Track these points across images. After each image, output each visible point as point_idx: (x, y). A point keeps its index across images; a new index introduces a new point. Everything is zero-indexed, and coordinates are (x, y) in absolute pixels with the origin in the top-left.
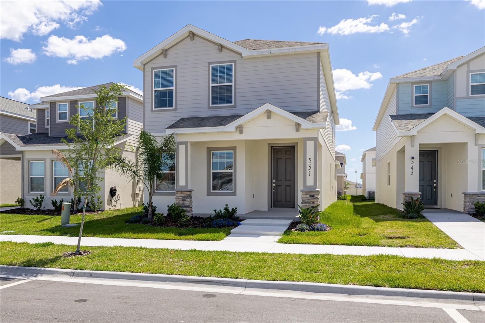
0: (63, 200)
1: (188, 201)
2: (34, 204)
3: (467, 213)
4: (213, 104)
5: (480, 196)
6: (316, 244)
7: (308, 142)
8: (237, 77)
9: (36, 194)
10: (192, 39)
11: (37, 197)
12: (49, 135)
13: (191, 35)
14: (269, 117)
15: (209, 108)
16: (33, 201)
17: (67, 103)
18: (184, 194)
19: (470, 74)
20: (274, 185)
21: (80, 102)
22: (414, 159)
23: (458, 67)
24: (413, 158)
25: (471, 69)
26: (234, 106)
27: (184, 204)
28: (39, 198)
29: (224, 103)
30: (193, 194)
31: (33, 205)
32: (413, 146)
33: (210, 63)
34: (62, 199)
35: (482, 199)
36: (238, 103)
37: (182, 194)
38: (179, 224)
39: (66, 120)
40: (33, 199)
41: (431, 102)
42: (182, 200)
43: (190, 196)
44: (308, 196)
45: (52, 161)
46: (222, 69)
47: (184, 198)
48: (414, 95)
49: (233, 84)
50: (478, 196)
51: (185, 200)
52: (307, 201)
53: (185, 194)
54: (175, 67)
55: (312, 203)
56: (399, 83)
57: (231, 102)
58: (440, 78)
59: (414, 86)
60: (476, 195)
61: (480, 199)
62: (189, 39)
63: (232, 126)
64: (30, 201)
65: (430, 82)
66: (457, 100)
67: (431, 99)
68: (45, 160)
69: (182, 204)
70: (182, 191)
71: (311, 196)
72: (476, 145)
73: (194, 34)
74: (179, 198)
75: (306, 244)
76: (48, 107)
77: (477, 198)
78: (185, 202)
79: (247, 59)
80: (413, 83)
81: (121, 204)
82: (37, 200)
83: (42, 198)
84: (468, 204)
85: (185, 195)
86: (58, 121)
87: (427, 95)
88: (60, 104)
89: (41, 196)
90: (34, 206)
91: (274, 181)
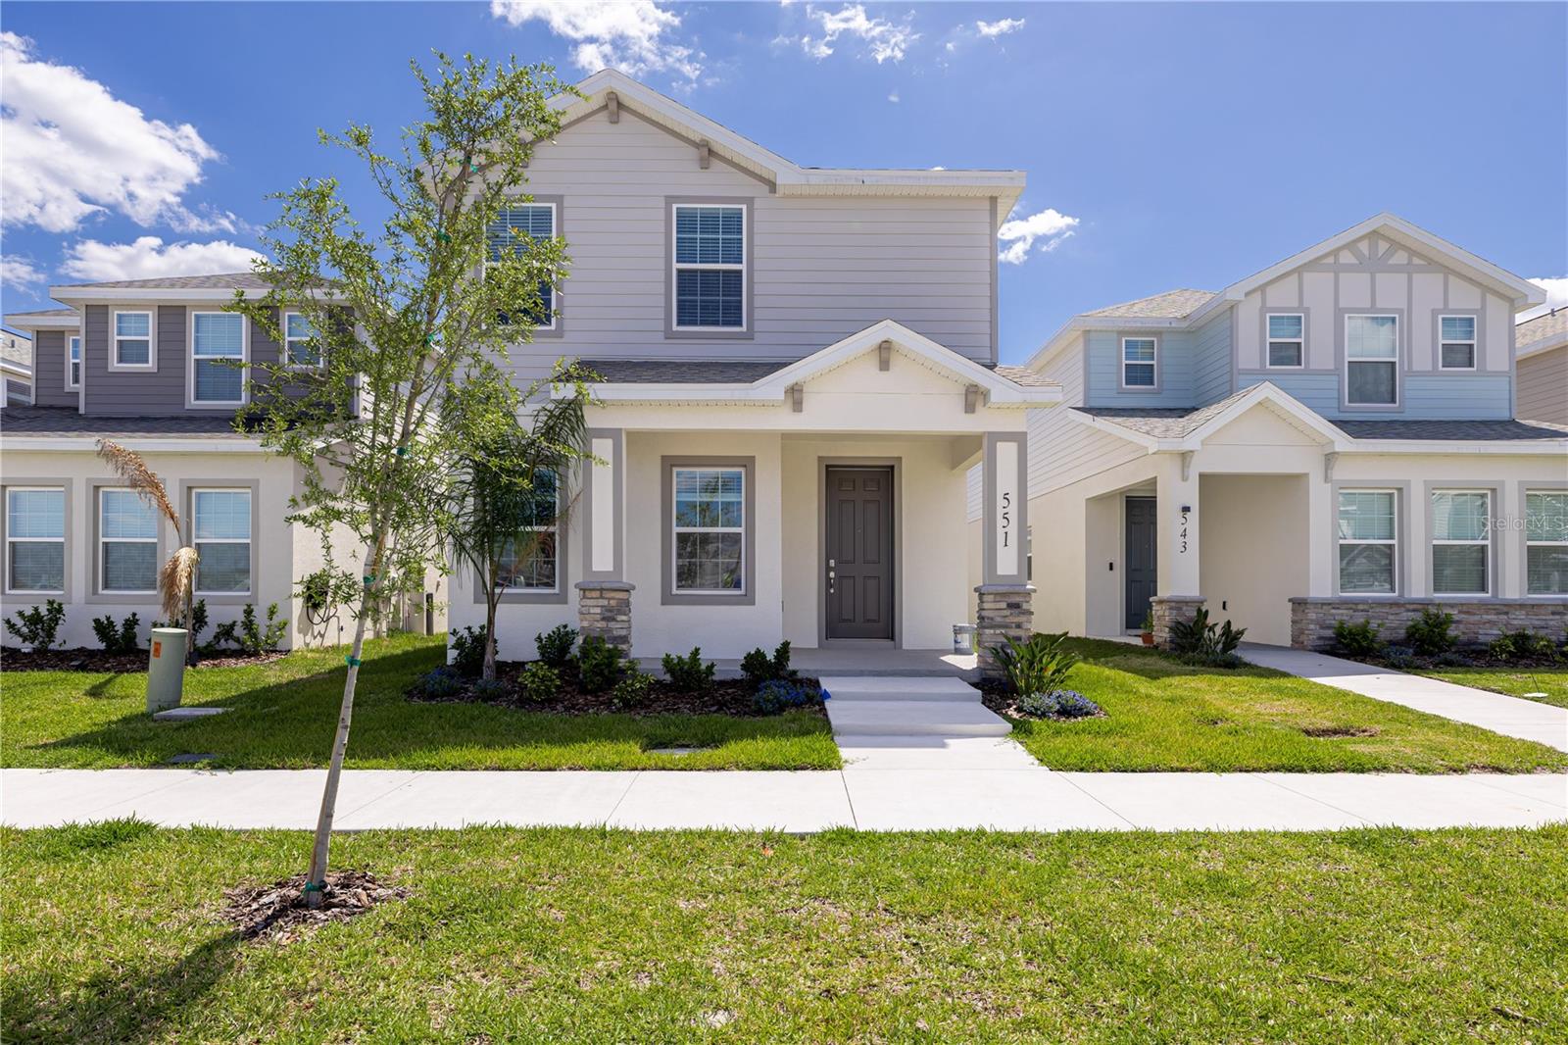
0: (137, 617)
1: (623, 621)
2: (25, 630)
3: (1310, 650)
4: (680, 323)
5: (1338, 608)
6: (1183, 770)
7: (999, 445)
8: (756, 249)
9: (35, 599)
10: (615, 120)
11: (36, 609)
12: (82, 411)
13: (613, 106)
14: (884, 365)
15: (670, 335)
16: (20, 623)
17: (150, 313)
18: (609, 599)
19: (1268, 315)
20: (832, 574)
21: (193, 313)
22: (1189, 511)
23: (1247, 294)
24: (1186, 509)
25: (1269, 304)
26: (749, 336)
27: (610, 630)
28: (43, 610)
29: (716, 323)
30: (634, 598)
31: (21, 636)
32: (1185, 479)
33: (670, 200)
34: (134, 615)
35: (1342, 615)
36: (758, 326)
37: (602, 597)
38: (616, 701)
39: (145, 365)
40: (21, 614)
41: (1161, 382)
42: (603, 619)
43: (624, 607)
44: (1004, 605)
45: (97, 488)
46: (710, 221)
47: (611, 611)
48: (1124, 362)
49: (743, 267)
50: (1333, 608)
51: (614, 619)
52: (999, 619)
53: (613, 599)
54: (559, 199)
55: (1014, 625)
56: (1089, 331)
57: (739, 323)
58: (1184, 325)
59: (1124, 340)
60: (1330, 604)
61: (1338, 615)
62: (603, 116)
63: (772, 386)
64: (8, 622)
65: (1158, 333)
66: (1241, 377)
67: (1160, 375)
68: (66, 484)
69: (602, 629)
70: (602, 590)
71: (1010, 606)
72: (1327, 479)
73: (620, 105)
74: (592, 611)
75: (1149, 770)
76: (79, 324)
77: (1333, 611)
78: (612, 625)
79: (786, 197)
80: (1121, 333)
81: (342, 629)
82: (35, 619)
83: (56, 610)
84: (1312, 626)
85: (611, 602)
86: (115, 365)
87: (1152, 365)
88: (125, 312)
89: (51, 603)
90: (21, 639)
91: (832, 563)
